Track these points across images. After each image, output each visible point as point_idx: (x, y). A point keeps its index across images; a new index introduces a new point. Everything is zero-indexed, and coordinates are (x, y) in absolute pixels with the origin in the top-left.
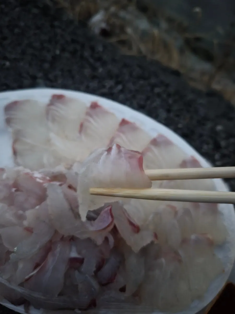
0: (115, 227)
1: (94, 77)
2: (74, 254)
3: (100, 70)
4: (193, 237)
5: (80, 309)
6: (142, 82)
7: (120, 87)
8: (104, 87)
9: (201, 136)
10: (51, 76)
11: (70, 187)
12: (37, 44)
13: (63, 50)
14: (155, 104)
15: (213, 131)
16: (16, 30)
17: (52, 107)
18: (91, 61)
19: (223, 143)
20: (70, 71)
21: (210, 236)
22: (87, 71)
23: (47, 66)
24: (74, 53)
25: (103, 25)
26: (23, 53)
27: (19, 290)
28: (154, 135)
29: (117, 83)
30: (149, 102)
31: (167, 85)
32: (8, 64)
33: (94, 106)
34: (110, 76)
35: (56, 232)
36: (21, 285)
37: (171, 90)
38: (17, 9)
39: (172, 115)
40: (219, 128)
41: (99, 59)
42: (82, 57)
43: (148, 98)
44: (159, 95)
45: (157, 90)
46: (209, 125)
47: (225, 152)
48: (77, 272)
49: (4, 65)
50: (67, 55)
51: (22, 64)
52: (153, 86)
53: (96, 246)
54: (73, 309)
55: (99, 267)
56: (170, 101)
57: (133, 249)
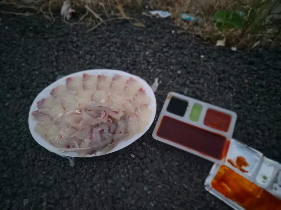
0: (109, 115)
1: (79, 58)
2: (100, 129)
3: (81, 52)
4: (139, 106)
5: (110, 144)
6: (103, 48)
7: (94, 56)
8: (86, 60)
9: (140, 61)
10: (60, 68)
11: (90, 111)
12: (44, 55)
13: (58, 51)
14: (113, 57)
15: (145, 56)
16: (30, 52)
17: (69, 85)
18: (74, 49)
19: (151, 60)
20: (67, 61)
21: (144, 103)
22: (75, 56)
23: (55, 64)
24: (64, 50)
25: (71, 10)
26: (41, 63)
27: (89, 148)
28: (112, 76)
29: (92, 55)
30: (110, 57)
31: (116, 43)
32: (37, 72)
33: (85, 76)
34: (87, 53)
35: (91, 126)
36: (89, 146)
37: (118, 45)
38: (23, 40)
39: (123, 58)
40: (147, 53)
41: (77, 46)
42: (69, 50)
43: (109, 55)
44: (113, 51)
45: (112, 49)
46: (142, 54)
47: (153, 63)
48: (103, 134)
49: (36, 73)
50: (61, 53)
51: (43, 69)
52: (109, 47)
53: (105, 123)
54: (108, 145)
55: (110, 130)
56: (120, 51)
57: (118, 119)
